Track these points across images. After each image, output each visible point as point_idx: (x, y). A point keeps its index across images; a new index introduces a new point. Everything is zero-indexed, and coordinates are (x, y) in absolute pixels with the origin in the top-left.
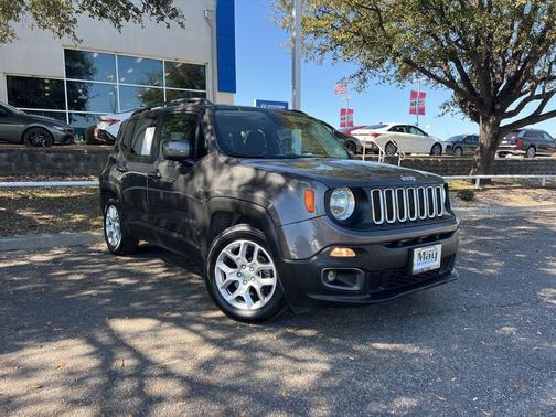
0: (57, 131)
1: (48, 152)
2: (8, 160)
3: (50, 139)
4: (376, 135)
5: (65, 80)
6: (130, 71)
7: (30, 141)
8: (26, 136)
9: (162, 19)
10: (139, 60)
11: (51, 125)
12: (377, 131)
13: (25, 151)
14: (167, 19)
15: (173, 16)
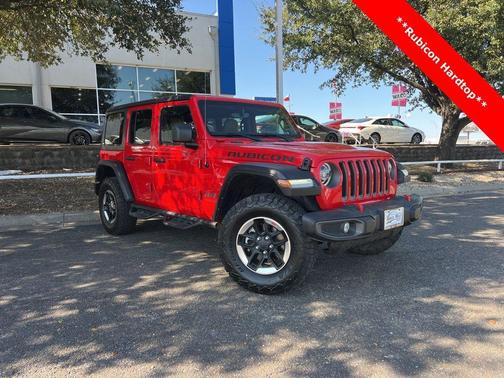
0: (94, 132)
1: (89, 149)
2: (60, 156)
3: (89, 138)
4: (362, 128)
5: (97, 89)
6: (148, 79)
7: (74, 141)
8: (71, 137)
9: (174, 47)
10: (155, 70)
11: (90, 128)
12: (362, 124)
13: (72, 149)
14: (178, 47)
15: (182, 45)
